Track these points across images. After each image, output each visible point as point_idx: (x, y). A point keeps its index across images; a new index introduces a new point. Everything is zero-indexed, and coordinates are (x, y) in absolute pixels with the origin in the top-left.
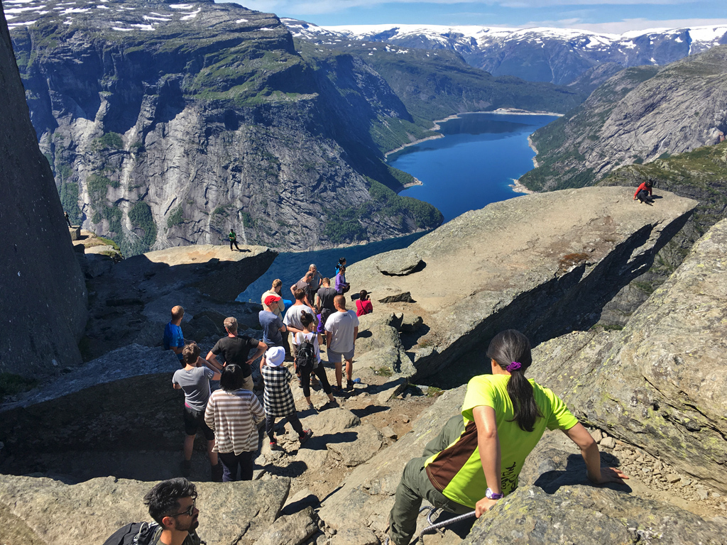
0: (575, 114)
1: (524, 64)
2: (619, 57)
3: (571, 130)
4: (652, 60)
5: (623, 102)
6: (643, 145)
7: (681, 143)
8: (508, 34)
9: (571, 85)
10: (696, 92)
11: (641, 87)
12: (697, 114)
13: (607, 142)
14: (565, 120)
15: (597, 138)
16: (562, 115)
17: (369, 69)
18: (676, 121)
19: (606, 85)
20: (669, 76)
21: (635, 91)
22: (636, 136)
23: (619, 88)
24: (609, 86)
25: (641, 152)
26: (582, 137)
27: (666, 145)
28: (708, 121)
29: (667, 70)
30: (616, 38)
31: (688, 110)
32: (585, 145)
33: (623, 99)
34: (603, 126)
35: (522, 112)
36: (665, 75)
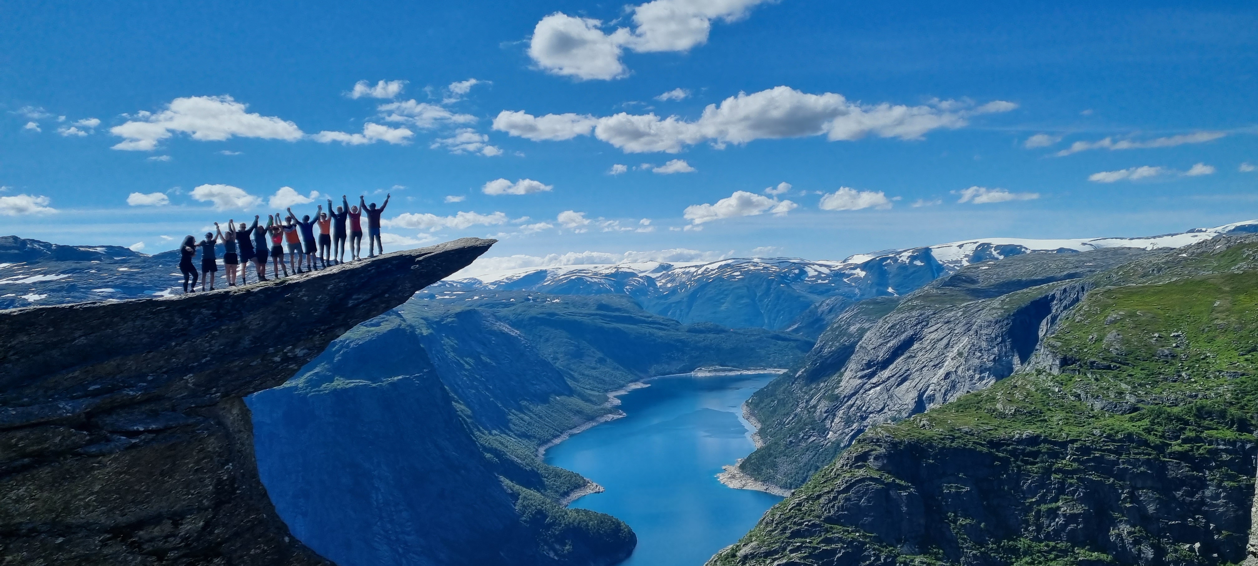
0: (801, 367)
1: (723, 307)
2: (846, 289)
3: (801, 389)
4: (890, 290)
5: (861, 347)
6: (900, 402)
7: (949, 394)
8: (693, 269)
9: (791, 329)
10: (952, 325)
11: (880, 324)
12: (960, 354)
13: (850, 403)
14: (789, 376)
15: (837, 398)
16: (785, 371)
17: (506, 328)
18: (935, 366)
19: (835, 326)
20: (913, 308)
21: (873, 330)
22: (888, 391)
23: (853, 329)
24: (840, 326)
25: (900, 412)
26: (816, 398)
27: (931, 399)
28: (977, 362)
29: (909, 300)
30: (837, 265)
31: (948, 349)
32: (823, 406)
33: (860, 343)
34: (840, 381)
35: (730, 370)
36: (908, 306)
